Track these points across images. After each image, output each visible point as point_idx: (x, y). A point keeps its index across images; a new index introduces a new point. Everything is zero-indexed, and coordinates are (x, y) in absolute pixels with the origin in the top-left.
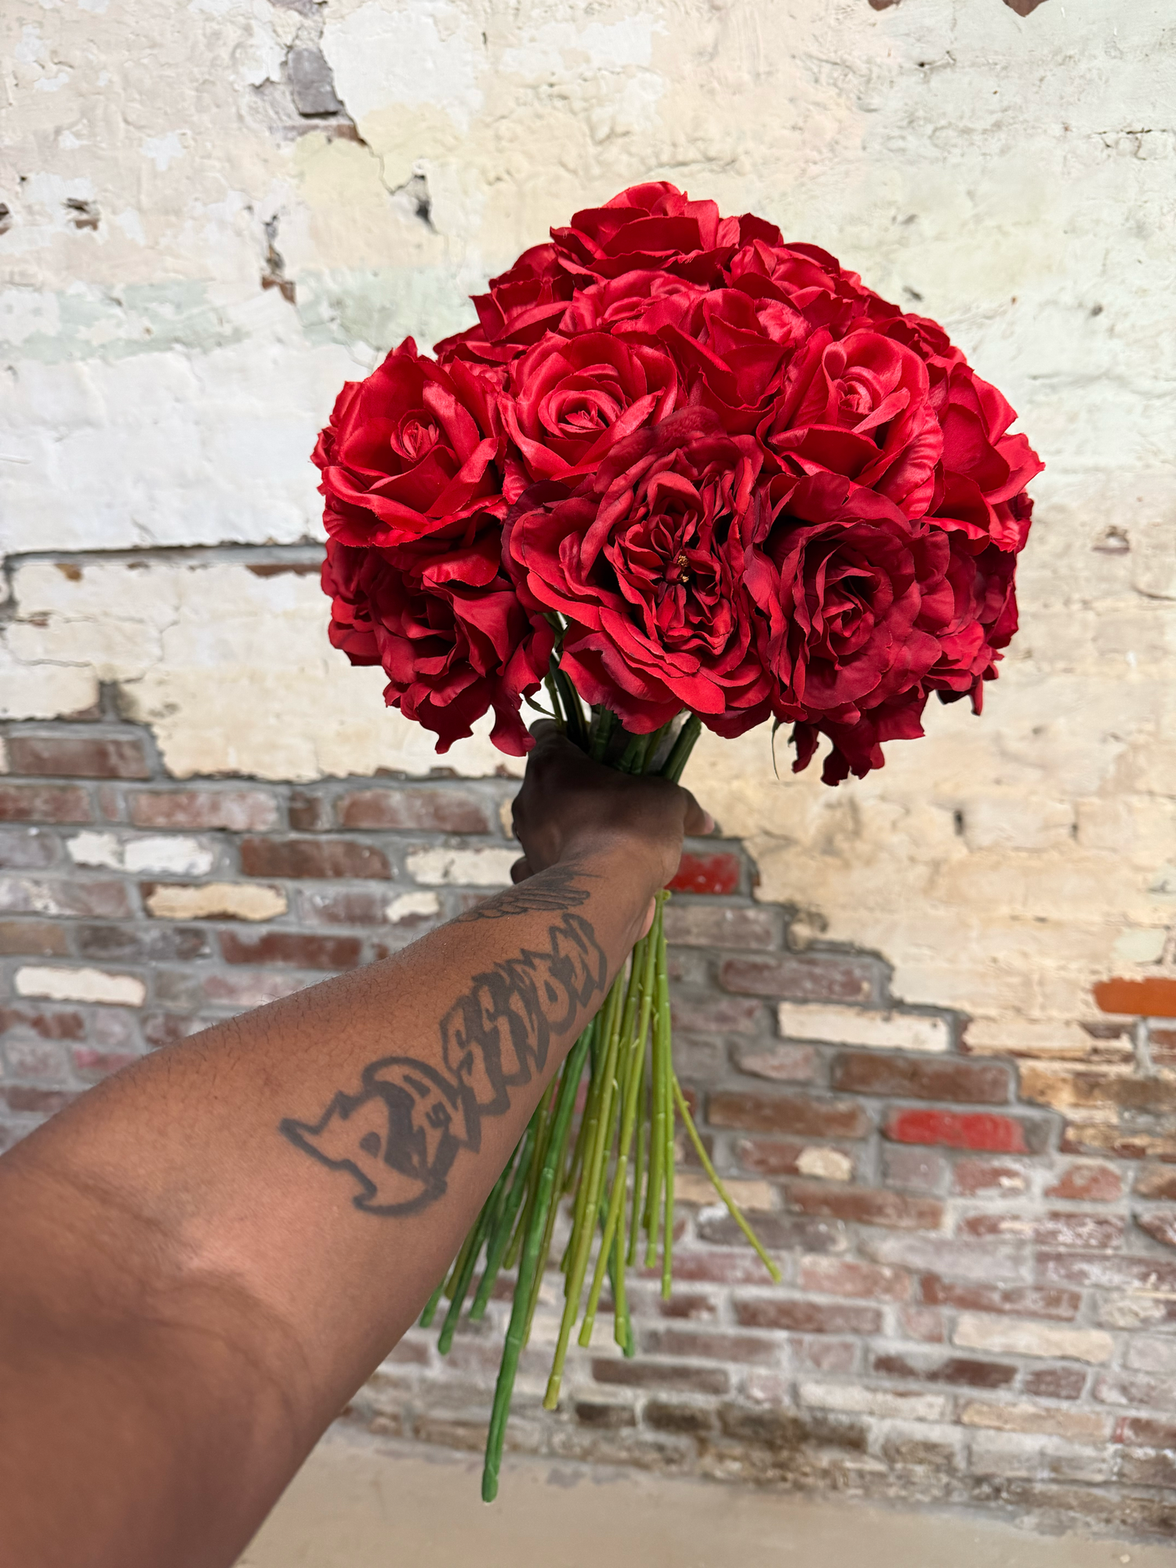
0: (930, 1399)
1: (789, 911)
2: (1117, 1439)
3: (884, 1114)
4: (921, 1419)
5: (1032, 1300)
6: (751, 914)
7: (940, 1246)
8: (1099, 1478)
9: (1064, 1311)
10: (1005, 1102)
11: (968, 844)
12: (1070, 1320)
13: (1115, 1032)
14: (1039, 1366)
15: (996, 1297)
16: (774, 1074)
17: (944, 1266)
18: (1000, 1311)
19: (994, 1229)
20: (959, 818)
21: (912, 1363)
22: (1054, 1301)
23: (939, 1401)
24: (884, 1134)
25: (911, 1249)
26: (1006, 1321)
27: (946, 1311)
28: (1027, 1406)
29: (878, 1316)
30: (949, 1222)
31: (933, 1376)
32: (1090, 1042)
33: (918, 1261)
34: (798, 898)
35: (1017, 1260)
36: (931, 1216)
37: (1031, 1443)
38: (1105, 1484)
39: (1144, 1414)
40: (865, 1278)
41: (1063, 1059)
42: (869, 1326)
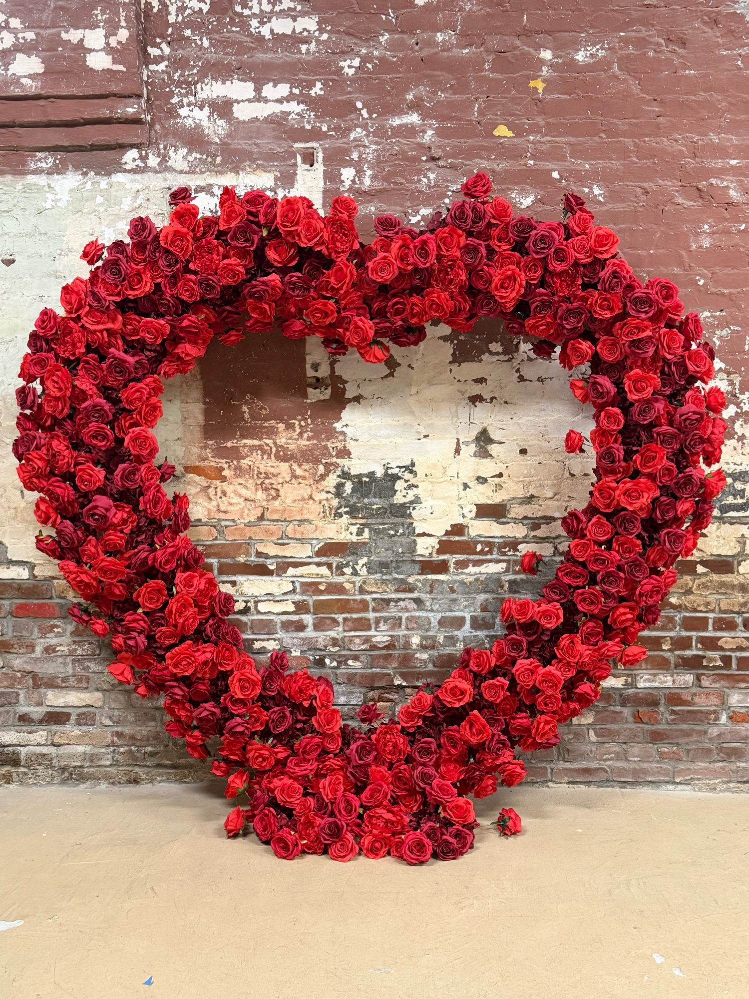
0: (41, 733)
2: (113, 744)
3: (11, 605)
4: (39, 745)
5: (72, 682)
7: (36, 660)
8: (108, 763)
9: (84, 685)
10: (51, 598)
12: (86, 688)
14: (79, 711)
15: (59, 681)
17: (37, 669)
18: (62, 688)
19: (54, 651)
21: (32, 716)
22: (80, 681)
23: (45, 733)
24: (11, 613)
25: (25, 662)
26: (64, 691)
27: (43, 690)
28: (77, 732)
29: (18, 695)
30: (39, 649)
31: (41, 722)
33: (29, 668)
35: (65, 664)
36: (31, 647)
37: (81, 749)
38: (111, 765)
39: (119, 729)
40: (11, 678)
42: (15, 701)
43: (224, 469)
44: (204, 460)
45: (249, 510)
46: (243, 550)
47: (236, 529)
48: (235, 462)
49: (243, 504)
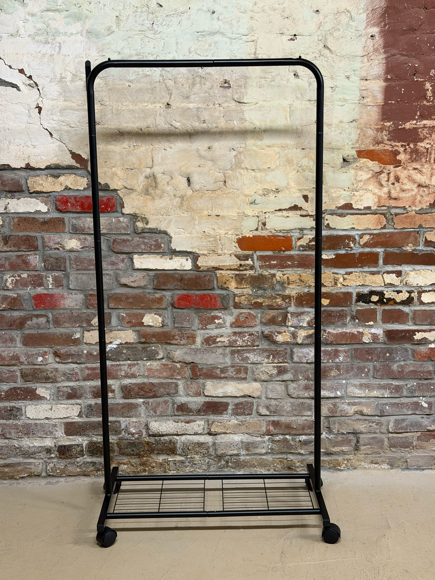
0: (198, 422)
1: (134, 217)
2: (268, 433)
3: (172, 297)
4: (196, 434)
5: (231, 372)
6: (121, 219)
7: (196, 351)
8: (264, 451)
9: (243, 375)
10: (213, 289)
11: (192, 189)
12: (245, 379)
13: (246, 258)
14: (237, 401)
15: (218, 372)
16: (132, 285)
17: (197, 359)
18: (221, 378)
19: (215, 342)
20: (189, 180)
21: (191, 406)
22: (238, 371)
23: (202, 423)
24: (173, 306)
25: (186, 353)
26: (223, 382)
27: (201, 381)
28: (234, 421)
29: (177, 385)
30: (199, 340)
31: (199, 412)
32: (239, 262)
33: (189, 359)
34: (137, 212)
35: (224, 355)
36: (192, 338)
37: (237, 438)
38: (266, 453)
39: (276, 419)
40: (171, 368)
41: (231, 270)
42: (174, 391)
43: (400, 153)
44: (378, 143)
45: (422, 196)
46: (412, 239)
47: (406, 217)
48: (412, 146)
49: (416, 190)
